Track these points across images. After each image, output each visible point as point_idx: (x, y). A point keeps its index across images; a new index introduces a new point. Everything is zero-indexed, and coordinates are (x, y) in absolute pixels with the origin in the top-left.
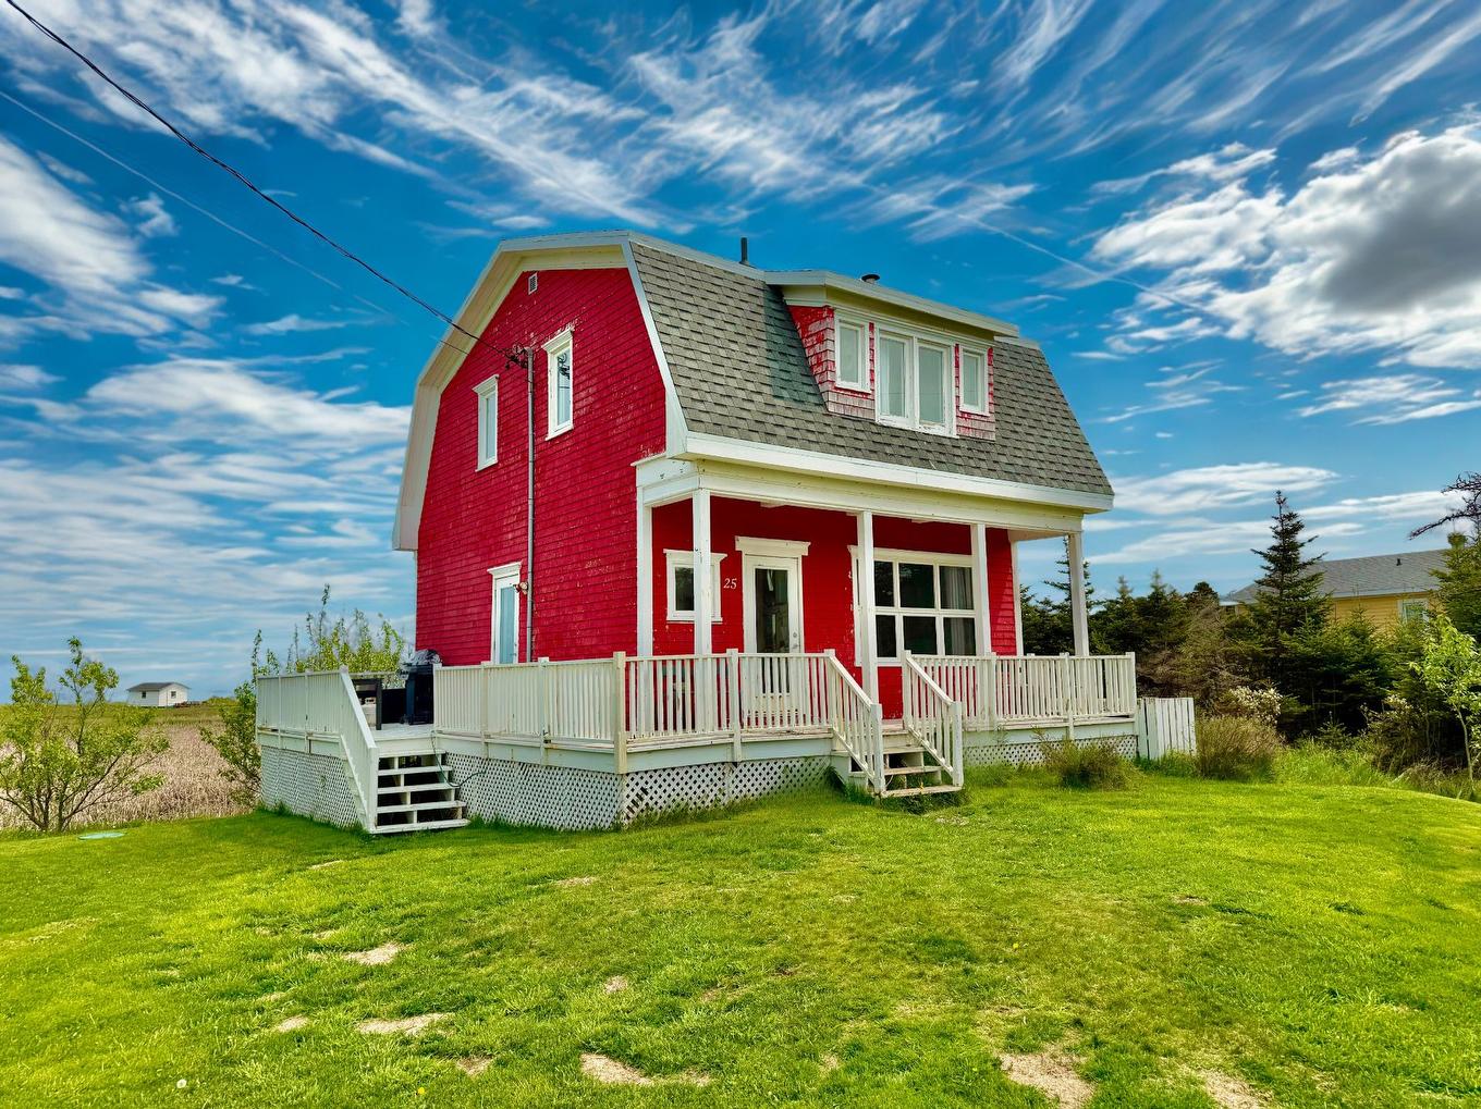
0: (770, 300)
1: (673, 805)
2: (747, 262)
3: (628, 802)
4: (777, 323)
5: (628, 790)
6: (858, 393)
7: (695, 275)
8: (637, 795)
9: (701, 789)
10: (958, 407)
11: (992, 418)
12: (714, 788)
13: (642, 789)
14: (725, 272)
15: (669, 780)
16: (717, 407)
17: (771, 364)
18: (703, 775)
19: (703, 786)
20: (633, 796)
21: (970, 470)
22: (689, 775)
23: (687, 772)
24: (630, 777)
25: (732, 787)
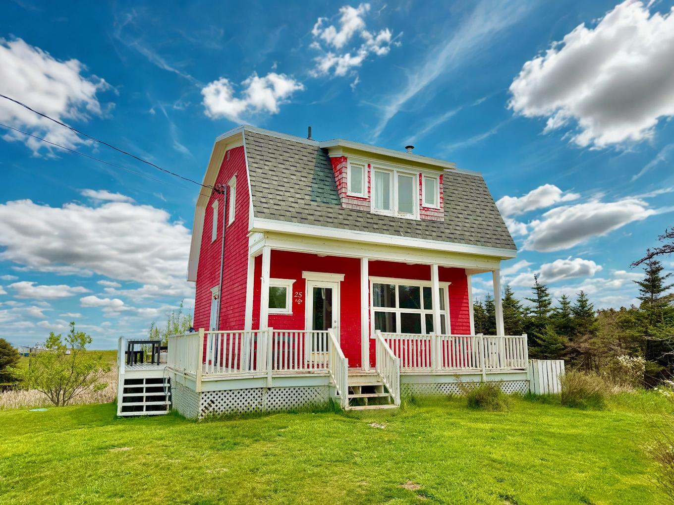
0: (320, 155)
1: (230, 410)
2: (311, 138)
3: (202, 407)
4: (322, 166)
5: (202, 401)
6: (360, 198)
7: (279, 144)
8: (208, 404)
9: (247, 402)
10: (421, 205)
11: (442, 210)
12: (255, 402)
13: (211, 401)
14: (297, 142)
15: (228, 396)
16: (275, 206)
17: (313, 185)
18: (249, 395)
19: (249, 400)
20: (205, 404)
21: (425, 236)
22: (240, 394)
23: (239, 393)
24: (204, 394)
25: (267, 401)
